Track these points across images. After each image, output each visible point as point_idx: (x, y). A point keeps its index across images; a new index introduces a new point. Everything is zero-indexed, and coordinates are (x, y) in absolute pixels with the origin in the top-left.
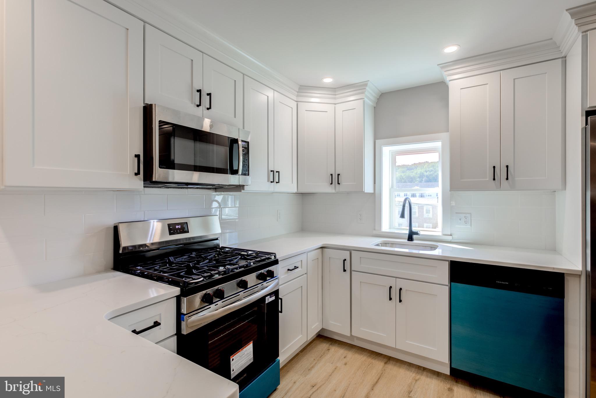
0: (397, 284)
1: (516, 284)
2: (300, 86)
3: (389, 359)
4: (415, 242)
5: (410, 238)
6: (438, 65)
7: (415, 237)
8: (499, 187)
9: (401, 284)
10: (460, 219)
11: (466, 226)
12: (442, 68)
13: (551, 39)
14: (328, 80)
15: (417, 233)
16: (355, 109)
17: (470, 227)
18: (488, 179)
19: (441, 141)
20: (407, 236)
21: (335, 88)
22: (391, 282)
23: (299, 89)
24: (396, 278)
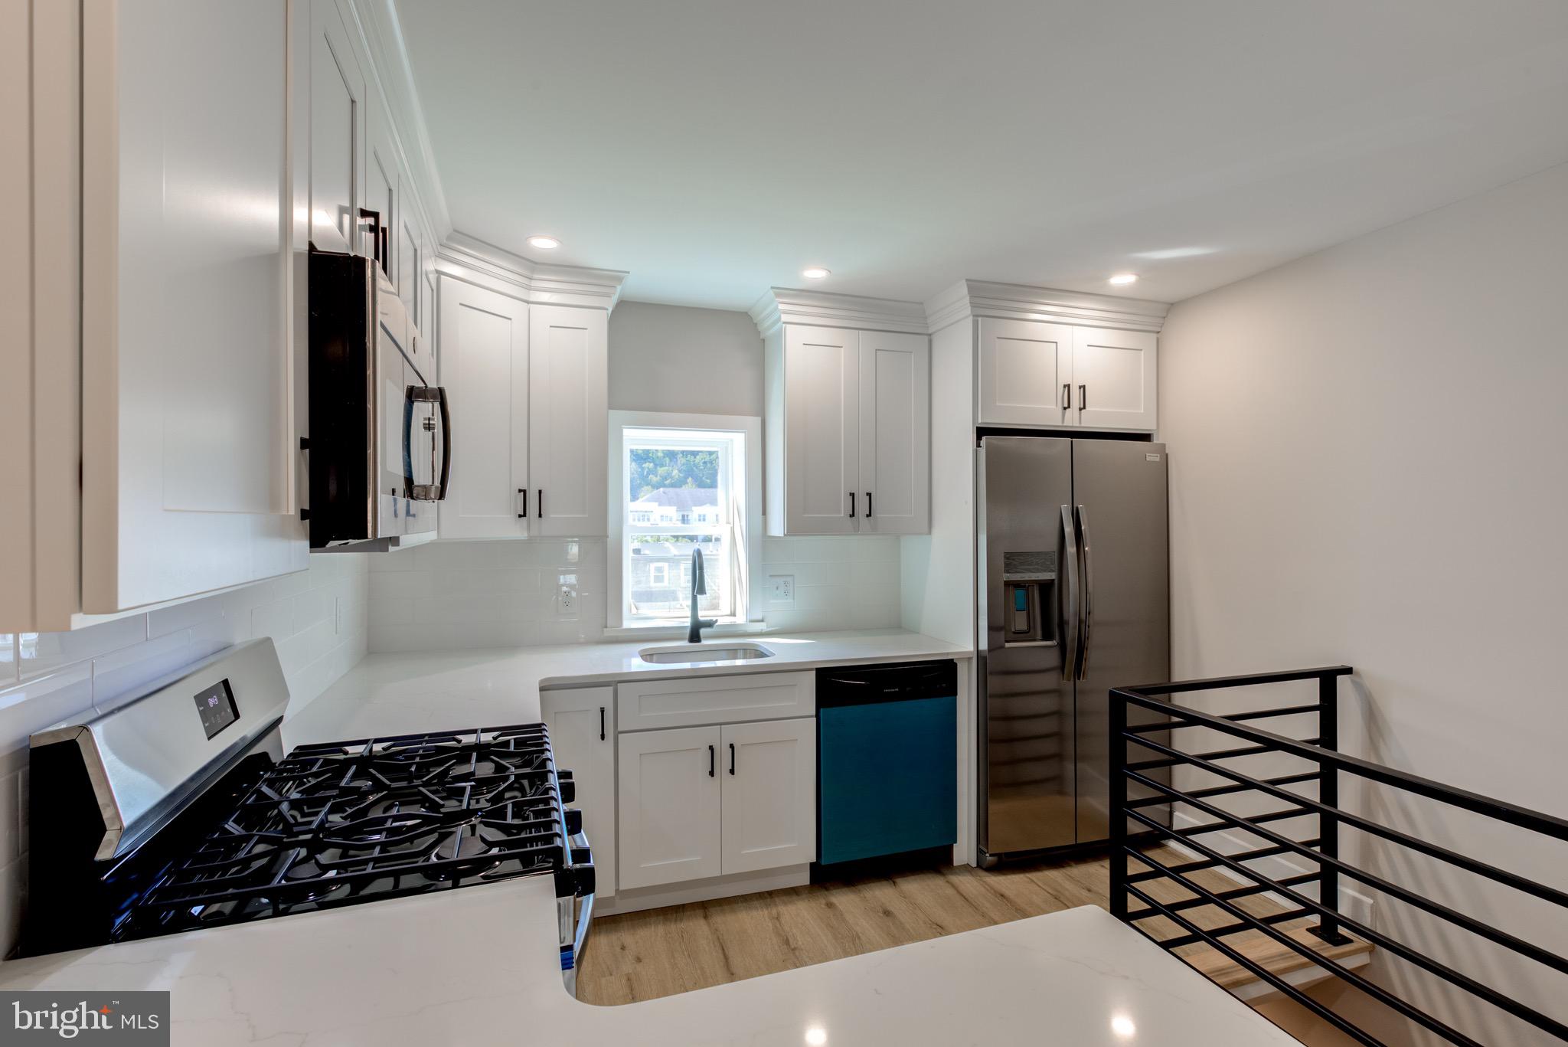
0: (721, 739)
1: (908, 689)
2: (455, 231)
3: (704, 907)
4: (704, 642)
5: (695, 637)
6: (772, 288)
7: (703, 631)
8: (856, 530)
9: (731, 734)
10: (777, 588)
11: (787, 599)
12: (778, 295)
13: (922, 303)
14: (543, 244)
15: (710, 624)
16: (586, 329)
17: (792, 601)
18: (842, 515)
19: (745, 432)
20: (688, 632)
21: (536, 263)
22: (711, 736)
23: (449, 238)
24: (721, 724)
